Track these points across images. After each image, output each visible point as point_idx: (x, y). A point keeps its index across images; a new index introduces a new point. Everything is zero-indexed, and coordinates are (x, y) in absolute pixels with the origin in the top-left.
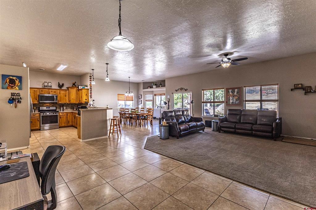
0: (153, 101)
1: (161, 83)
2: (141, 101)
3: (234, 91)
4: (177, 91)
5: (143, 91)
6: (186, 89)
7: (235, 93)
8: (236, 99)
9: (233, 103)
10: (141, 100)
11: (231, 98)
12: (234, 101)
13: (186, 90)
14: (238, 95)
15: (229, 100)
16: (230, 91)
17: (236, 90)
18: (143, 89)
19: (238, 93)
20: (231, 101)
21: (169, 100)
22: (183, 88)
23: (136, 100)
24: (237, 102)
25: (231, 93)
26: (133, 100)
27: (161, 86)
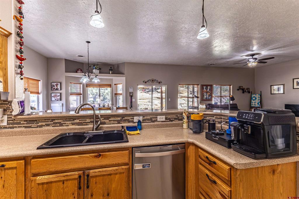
0: (83, 95)
1: (111, 68)
2: (59, 94)
3: (208, 88)
4: (146, 82)
5: (65, 76)
6: (159, 81)
7: (208, 90)
8: (208, 95)
9: (206, 98)
10: (61, 94)
11: (205, 94)
12: (207, 97)
13: (159, 83)
14: (210, 91)
15: (204, 96)
16: (205, 87)
17: (209, 87)
18: (66, 72)
19: (210, 89)
20: (205, 97)
21: (132, 95)
22: (155, 80)
23: (45, 92)
24: (209, 97)
25: (205, 90)
26: (38, 93)
27: (111, 72)
